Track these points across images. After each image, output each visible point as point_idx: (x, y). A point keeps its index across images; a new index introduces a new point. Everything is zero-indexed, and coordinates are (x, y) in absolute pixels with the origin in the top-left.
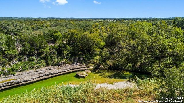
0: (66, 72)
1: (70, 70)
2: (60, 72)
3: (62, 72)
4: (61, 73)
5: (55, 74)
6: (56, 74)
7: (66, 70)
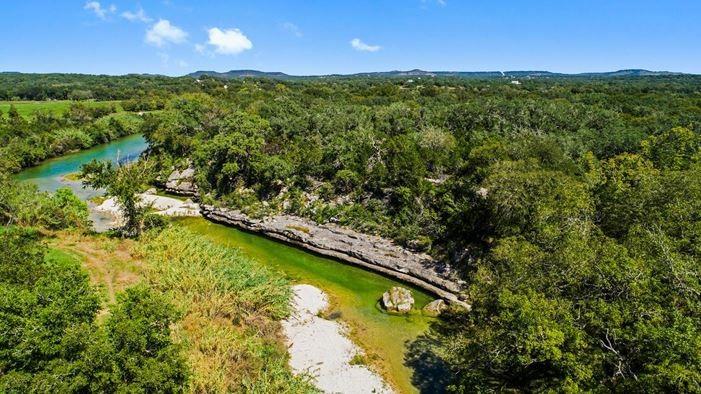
0: (394, 273)
1: (410, 274)
2: (379, 265)
3: (385, 267)
4: (382, 269)
5: (367, 261)
6: (369, 265)
7: (398, 267)
